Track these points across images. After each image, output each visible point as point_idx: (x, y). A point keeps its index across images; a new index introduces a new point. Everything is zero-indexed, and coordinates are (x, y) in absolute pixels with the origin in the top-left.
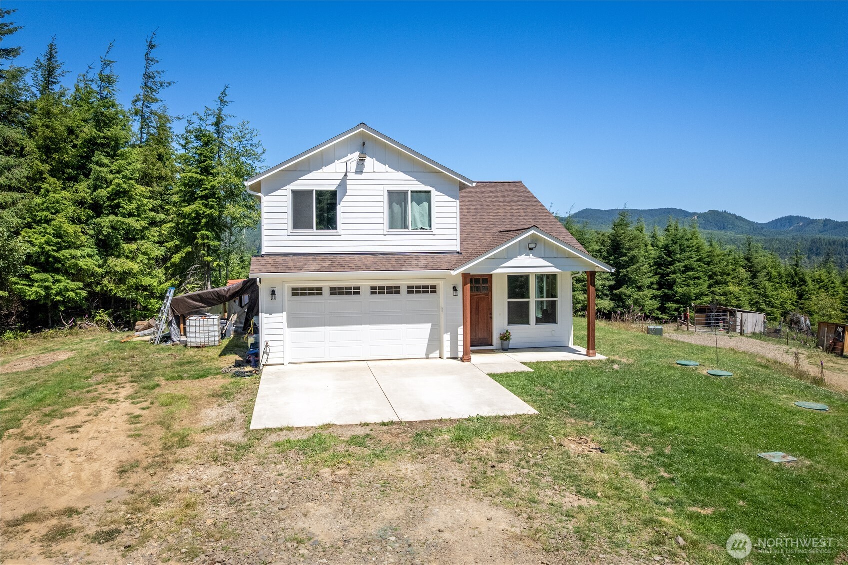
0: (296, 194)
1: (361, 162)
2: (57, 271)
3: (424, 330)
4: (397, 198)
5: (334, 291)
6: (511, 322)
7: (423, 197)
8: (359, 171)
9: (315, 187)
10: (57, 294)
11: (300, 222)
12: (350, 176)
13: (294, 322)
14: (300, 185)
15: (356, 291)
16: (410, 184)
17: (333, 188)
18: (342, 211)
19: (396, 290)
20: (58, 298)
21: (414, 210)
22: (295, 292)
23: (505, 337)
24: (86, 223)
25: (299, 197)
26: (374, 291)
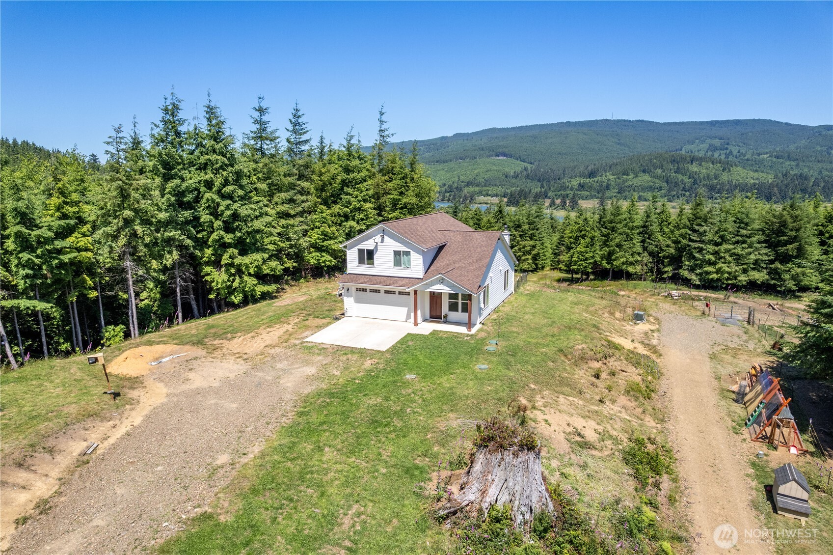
0: (359, 250)
1: (383, 237)
2: (324, 251)
3: (405, 310)
4: (397, 254)
5: (371, 291)
6: (450, 310)
7: (407, 254)
8: (382, 242)
9: (366, 248)
10: (323, 262)
11: (361, 261)
12: (379, 244)
13: (358, 301)
14: (361, 247)
15: (379, 291)
16: (402, 248)
17: (372, 248)
18: (376, 257)
19: (394, 293)
20: (323, 264)
21: (404, 259)
22: (358, 290)
23: (446, 316)
24: (340, 225)
25: (361, 251)
26: (386, 292)
